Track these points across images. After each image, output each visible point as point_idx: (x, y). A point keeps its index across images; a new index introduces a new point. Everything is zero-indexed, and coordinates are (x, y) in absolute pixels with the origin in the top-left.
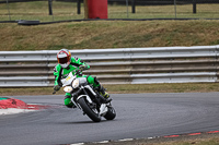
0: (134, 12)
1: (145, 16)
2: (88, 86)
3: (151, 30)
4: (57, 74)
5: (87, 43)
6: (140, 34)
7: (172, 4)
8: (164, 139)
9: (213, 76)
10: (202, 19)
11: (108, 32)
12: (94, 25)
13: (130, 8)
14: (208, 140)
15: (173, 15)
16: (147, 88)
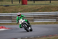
0: (34, 3)
1: (37, 4)
2: (26, 22)
3: (39, 8)
4: (17, 19)
5: (22, 11)
6: (36, 9)
7: (44, 1)
8: (42, 37)
9: (55, 20)
10: (52, 5)
11: (27, 8)
12: (24, 6)
13: (33, 2)
14: (54, 37)
15: (45, 4)
16: (38, 23)
